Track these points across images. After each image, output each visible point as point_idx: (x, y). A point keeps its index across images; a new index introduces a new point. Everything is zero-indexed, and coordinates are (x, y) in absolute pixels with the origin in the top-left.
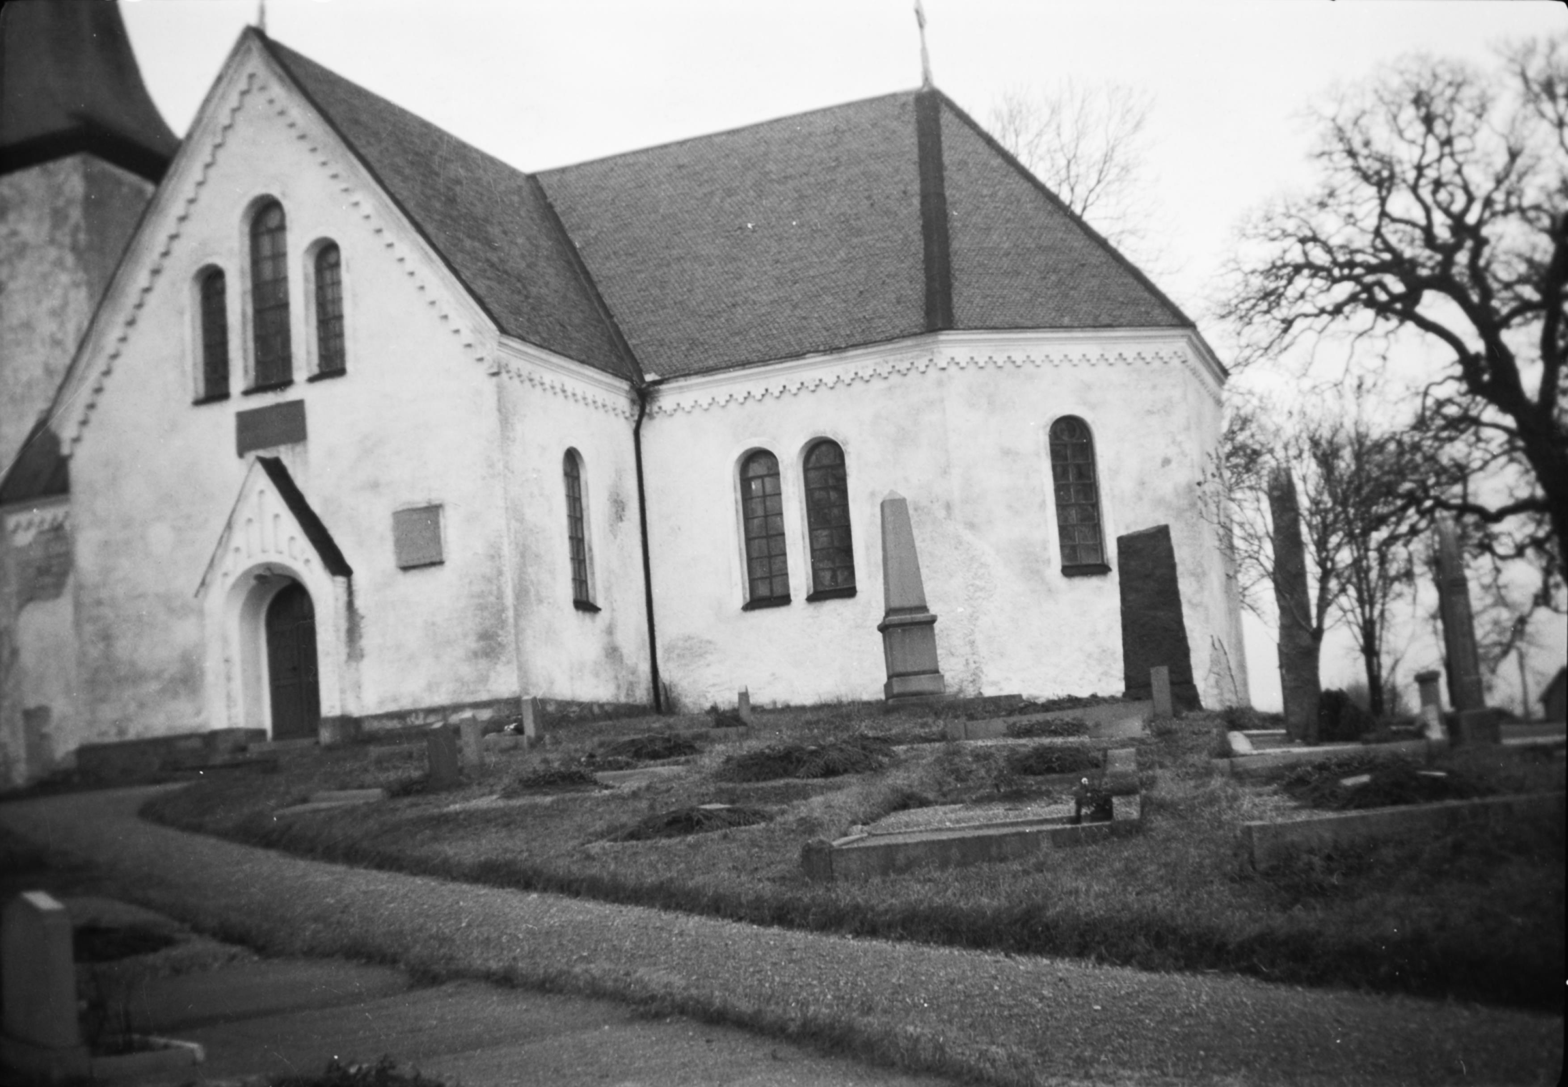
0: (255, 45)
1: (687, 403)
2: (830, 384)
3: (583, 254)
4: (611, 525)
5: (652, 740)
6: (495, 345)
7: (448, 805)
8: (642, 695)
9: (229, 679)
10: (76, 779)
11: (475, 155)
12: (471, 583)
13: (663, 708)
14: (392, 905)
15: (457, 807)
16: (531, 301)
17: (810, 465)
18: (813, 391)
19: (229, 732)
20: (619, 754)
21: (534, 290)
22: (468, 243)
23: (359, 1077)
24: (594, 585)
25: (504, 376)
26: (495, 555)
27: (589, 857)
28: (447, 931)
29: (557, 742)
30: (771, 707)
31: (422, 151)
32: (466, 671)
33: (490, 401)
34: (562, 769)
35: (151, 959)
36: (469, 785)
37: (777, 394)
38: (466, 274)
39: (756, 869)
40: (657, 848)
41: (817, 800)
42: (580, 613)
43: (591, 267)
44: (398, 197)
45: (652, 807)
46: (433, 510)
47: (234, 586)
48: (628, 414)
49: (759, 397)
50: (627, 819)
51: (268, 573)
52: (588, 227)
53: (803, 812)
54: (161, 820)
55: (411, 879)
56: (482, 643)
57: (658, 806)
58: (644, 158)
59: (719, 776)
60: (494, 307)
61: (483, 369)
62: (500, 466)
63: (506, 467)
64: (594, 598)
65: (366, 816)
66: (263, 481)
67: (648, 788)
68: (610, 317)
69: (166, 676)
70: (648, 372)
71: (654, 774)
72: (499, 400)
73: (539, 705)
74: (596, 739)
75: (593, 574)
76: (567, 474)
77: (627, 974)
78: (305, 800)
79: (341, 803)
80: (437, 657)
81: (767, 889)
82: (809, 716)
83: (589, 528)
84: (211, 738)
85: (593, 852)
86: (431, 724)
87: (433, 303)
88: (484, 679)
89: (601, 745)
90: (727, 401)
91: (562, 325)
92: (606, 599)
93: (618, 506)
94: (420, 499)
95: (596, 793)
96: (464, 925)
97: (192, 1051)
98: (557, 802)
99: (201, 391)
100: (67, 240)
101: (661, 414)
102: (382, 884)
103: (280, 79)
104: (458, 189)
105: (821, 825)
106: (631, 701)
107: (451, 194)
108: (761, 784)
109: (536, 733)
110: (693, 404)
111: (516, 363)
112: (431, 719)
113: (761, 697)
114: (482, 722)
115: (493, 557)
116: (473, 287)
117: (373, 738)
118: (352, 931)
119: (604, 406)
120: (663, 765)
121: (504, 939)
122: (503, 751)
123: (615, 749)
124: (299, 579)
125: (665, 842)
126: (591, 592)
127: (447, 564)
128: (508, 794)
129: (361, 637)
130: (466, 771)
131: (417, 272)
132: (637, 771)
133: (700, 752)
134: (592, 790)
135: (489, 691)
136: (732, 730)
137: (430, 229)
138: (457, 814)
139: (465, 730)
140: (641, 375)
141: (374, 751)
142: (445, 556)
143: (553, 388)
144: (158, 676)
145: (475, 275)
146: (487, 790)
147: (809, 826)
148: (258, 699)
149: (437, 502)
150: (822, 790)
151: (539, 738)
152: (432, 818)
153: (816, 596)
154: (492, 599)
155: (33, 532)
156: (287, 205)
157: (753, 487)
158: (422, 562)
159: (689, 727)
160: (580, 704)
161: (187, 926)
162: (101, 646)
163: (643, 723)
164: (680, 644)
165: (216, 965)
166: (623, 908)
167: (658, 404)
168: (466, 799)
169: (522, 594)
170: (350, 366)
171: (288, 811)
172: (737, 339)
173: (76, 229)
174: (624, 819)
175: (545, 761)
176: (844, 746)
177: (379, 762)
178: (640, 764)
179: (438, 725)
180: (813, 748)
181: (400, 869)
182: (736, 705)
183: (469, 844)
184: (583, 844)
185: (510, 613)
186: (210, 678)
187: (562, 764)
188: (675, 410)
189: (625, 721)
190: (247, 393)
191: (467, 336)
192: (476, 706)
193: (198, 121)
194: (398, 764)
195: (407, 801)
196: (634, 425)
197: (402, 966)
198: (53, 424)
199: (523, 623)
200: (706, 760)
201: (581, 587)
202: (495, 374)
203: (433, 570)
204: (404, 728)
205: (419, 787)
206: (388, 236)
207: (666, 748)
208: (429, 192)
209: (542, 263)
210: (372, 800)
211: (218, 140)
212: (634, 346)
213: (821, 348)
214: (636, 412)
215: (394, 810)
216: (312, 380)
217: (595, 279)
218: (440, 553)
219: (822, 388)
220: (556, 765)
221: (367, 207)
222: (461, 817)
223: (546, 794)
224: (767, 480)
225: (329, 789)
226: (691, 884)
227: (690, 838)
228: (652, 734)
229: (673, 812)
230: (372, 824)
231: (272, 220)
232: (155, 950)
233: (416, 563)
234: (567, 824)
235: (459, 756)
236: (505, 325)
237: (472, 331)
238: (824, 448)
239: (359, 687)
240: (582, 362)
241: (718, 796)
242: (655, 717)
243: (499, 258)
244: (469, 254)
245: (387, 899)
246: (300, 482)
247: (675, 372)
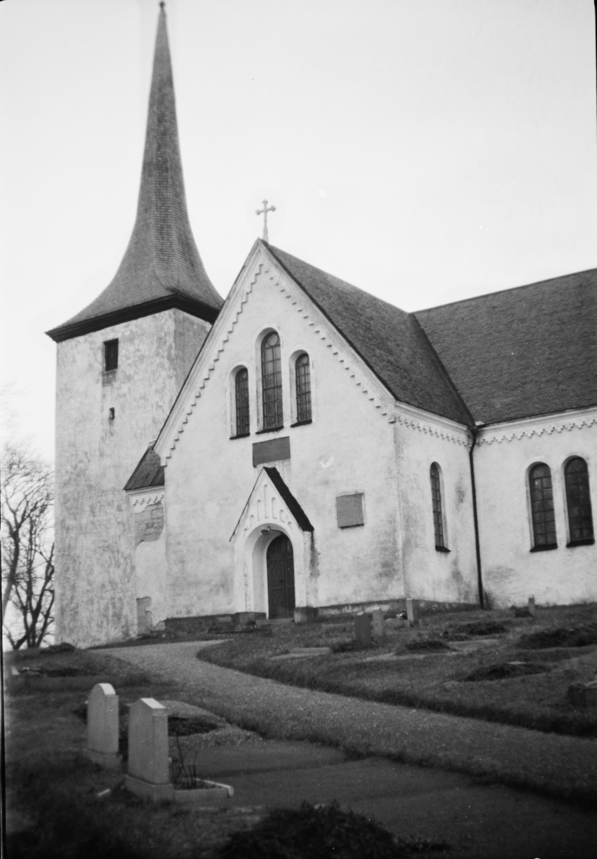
0: (263, 248)
1: (499, 438)
2: (580, 426)
3: (441, 357)
4: (456, 505)
5: (479, 624)
6: (393, 406)
7: (365, 658)
8: (473, 599)
9: (246, 585)
10: (164, 636)
11: (381, 304)
12: (378, 536)
13: (485, 606)
14: (335, 713)
15: (369, 659)
16: (412, 382)
17: (569, 471)
18: (570, 430)
19: (246, 613)
20: (462, 632)
21: (414, 377)
22: (378, 351)
23: (320, 811)
24: (447, 538)
25: (398, 423)
26: (392, 521)
27: (446, 690)
28: (366, 729)
29: (426, 624)
30: (546, 606)
31: (352, 303)
32: (375, 583)
33: (390, 438)
34: (430, 640)
35: (204, 736)
36: (378, 647)
37: (549, 432)
38: (377, 368)
39: (541, 700)
40: (484, 686)
41: (575, 660)
42: (439, 553)
43: (445, 363)
44: (340, 328)
45: (481, 663)
46: (359, 496)
47: (251, 535)
48: (466, 444)
49: (539, 434)
50: (468, 670)
51: (268, 529)
52: (444, 341)
53: (567, 667)
54: (210, 660)
55: (345, 698)
56: (385, 569)
57: (484, 662)
58: (474, 303)
59: (518, 645)
60: (392, 386)
61: (385, 421)
62: (395, 472)
63: (398, 473)
64: (447, 545)
65: (320, 663)
66: (266, 480)
67: (479, 651)
68: (456, 390)
69: (213, 583)
70: (477, 420)
71: (481, 644)
72: (395, 437)
73: (416, 602)
74: (447, 623)
75: (446, 531)
76: (432, 477)
77: (469, 758)
78: (287, 652)
79: (307, 655)
80: (359, 576)
81: (548, 711)
82: (567, 612)
83: (444, 506)
84: (236, 617)
85: (447, 687)
86: (356, 613)
87: (359, 384)
88: (385, 588)
89: (451, 626)
90: (522, 436)
91: (429, 395)
92: (453, 545)
93: (460, 494)
94: (351, 490)
95: (448, 654)
96: (375, 726)
97: (227, 790)
98: (427, 658)
99: (235, 434)
100: (166, 354)
101: (484, 444)
102: (329, 701)
103: (277, 267)
104: (372, 322)
105: (578, 674)
106: (466, 602)
107: (368, 325)
108: (543, 650)
109: (414, 619)
110: (502, 438)
111: (404, 417)
112: (356, 610)
113: (541, 600)
114: (384, 612)
115: (391, 522)
116: (381, 375)
117: (324, 620)
118: (314, 727)
119: (453, 439)
120: (487, 638)
121: (398, 734)
122: (397, 628)
123: (459, 629)
124: (285, 533)
125: (488, 683)
126: (445, 542)
127: (366, 525)
128: (399, 653)
129: (318, 564)
130: (375, 639)
131: (350, 368)
132: (472, 641)
133: (508, 632)
134: (447, 652)
135: (388, 595)
136: (525, 620)
137: (357, 344)
138: (371, 663)
139: (375, 616)
140: (473, 421)
141: (325, 626)
142: (365, 521)
143: (424, 429)
144: (209, 583)
145: (382, 369)
146: (387, 651)
147: (570, 675)
148: (261, 596)
149: (361, 492)
150: (578, 654)
151: (416, 622)
152: (357, 665)
153: (572, 544)
154: (390, 545)
155: (145, 505)
156: (280, 333)
157: (536, 483)
158: (352, 524)
159: (499, 617)
160: (439, 604)
161: (224, 719)
162: (180, 566)
163: (474, 614)
164: (495, 570)
165: (239, 742)
166: (464, 720)
167: (484, 438)
168: (376, 655)
169: (407, 543)
170: (314, 419)
171: (278, 658)
172: (527, 402)
173: (170, 347)
174: (465, 669)
175: (420, 635)
176: (589, 629)
177: (327, 632)
178: (474, 638)
179: (360, 613)
180: (572, 630)
181: (339, 692)
182: (526, 605)
183: (378, 680)
184: (442, 683)
185: (400, 553)
186: (236, 584)
187: (430, 637)
188: (493, 441)
189: (464, 613)
190: (258, 433)
191: (377, 402)
192: (380, 603)
193: (233, 290)
194: (338, 634)
195: (343, 655)
196: (469, 450)
197: (342, 748)
198: (157, 450)
199: (407, 558)
200: (510, 636)
201: (439, 538)
202: (392, 423)
203: (358, 528)
204: (341, 615)
205: (350, 647)
206: (335, 349)
207: (488, 629)
208: (357, 325)
209: (418, 362)
210: (323, 654)
211: (244, 300)
212: (469, 406)
213: (574, 406)
214: (471, 443)
215: (336, 660)
216: (293, 426)
217: (447, 369)
218: (362, 519)
219: (575, 429)
220: (427, 637)
221: (323, 334)
222: (374, 664)
223: (420, 653)
224: (544, 480)
225: (300, 647)
226: (504, 708)
227: (503, 681)
228: (480, 621)
229: (494, 666)
230: (324, 667)
231: (273, 341)
232: (207, 731)
233: (349, 524)
234: (433, 671)
235: (372, 631)
236: (399, 396)
237: (380, 399)
238: (577, 461)
239: (317, 591)
240: (441, 415)
241: (518, 657)
242: (481, 611)
243: (395, 359)
244: (379, 357)
245: (332, 709)
246: (286, 481)
247: (492, 420)
